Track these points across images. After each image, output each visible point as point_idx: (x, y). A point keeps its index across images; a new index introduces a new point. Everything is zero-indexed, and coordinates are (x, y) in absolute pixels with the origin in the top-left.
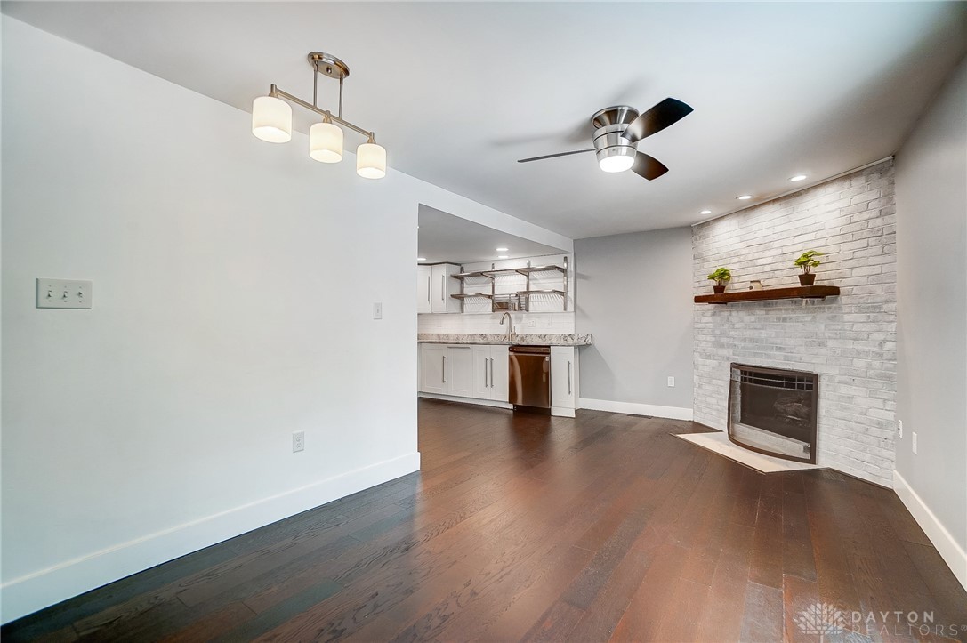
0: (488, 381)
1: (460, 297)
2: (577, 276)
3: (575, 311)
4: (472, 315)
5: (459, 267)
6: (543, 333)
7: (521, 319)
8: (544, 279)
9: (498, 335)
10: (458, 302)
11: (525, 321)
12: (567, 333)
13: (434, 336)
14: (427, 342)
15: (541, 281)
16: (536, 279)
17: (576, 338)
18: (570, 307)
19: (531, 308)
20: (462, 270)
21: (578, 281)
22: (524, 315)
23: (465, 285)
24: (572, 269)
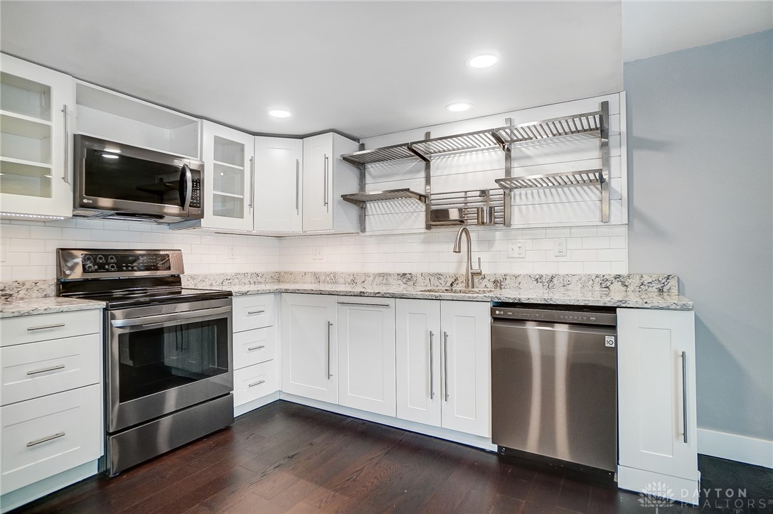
0: (439, 386)
1: (357, 201)
2: (634, 144)
3: (629, 224)
4: (385, 237)
5: (356, 145)
6: (547, 270)
7: (490, 242)
8: (547, 155)
9: (439, 276)
10: (353, 210)
11: (498, 246)
12: (610, 270)
13: (308, 278)
14: (294, 292)
15: (541, 161)
16: (528, 157)
17: (633, 283)
18: (619, 214)
19: (517, 220)
20: (362, 147)
21: (637, 155)
22: (499, 234)
23: (368, 179)
24: (624, 129)
